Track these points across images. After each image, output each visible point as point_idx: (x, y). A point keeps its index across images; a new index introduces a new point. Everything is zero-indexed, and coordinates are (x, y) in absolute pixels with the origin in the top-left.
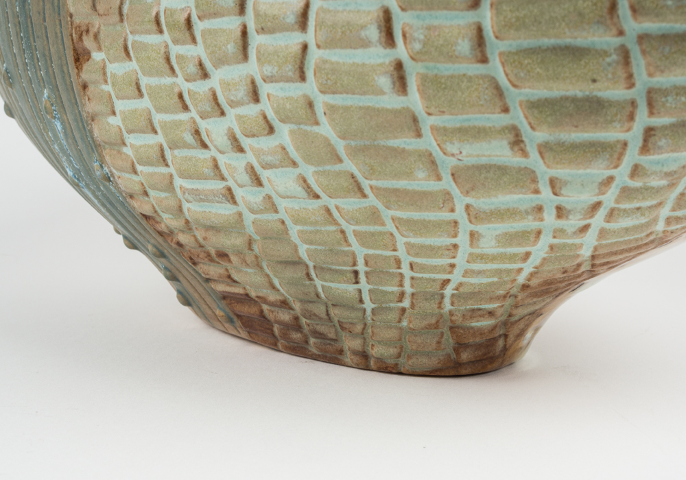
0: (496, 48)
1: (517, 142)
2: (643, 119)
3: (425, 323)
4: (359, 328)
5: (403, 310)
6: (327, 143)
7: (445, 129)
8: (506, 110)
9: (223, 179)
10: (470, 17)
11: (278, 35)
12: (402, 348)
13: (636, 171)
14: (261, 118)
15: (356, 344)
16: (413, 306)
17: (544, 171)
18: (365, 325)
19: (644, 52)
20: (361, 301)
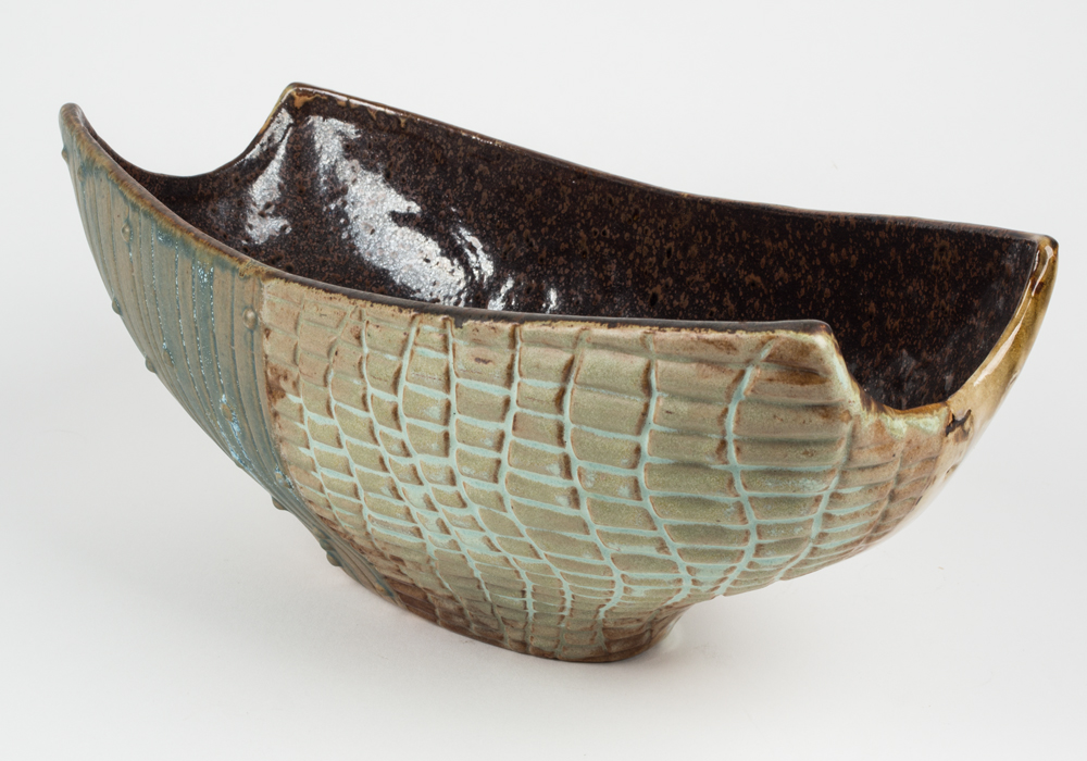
0: (649, 493)
1: (663, 547)
2: (754, 540)
3: (581, 627)
4: (521, 625)
5: (563, 617)
6: (512, 525)
7: (608, 534)
8: (655, 529)
9: (413, 521)
10: (631, 473)
11: (476, 448)
12: (558, 641)
13: (751, 564)
14: (456, 497)
15: (518, 636)
16: (571, 615)
17: (682, 563)
18: (527, 623)
19: (753, 507)
20: (525, 608)
